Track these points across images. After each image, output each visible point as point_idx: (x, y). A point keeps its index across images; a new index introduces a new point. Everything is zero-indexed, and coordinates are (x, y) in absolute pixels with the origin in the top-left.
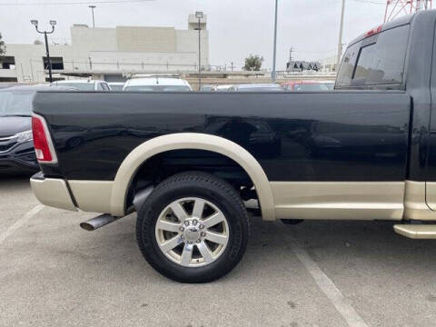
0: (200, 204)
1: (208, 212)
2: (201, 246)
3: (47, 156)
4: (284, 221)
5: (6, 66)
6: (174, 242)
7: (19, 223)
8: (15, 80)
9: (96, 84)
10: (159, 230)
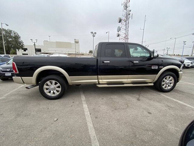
0: (54, 82)
1: (56, 84)
2: (55, 91)
3: (16, 71)
4: (76, 85)
5: (25, 51)
6: (48, 91)
7: (16, 89)
8: (27, 54)
9: (46, 55)
10: (45, 88)
